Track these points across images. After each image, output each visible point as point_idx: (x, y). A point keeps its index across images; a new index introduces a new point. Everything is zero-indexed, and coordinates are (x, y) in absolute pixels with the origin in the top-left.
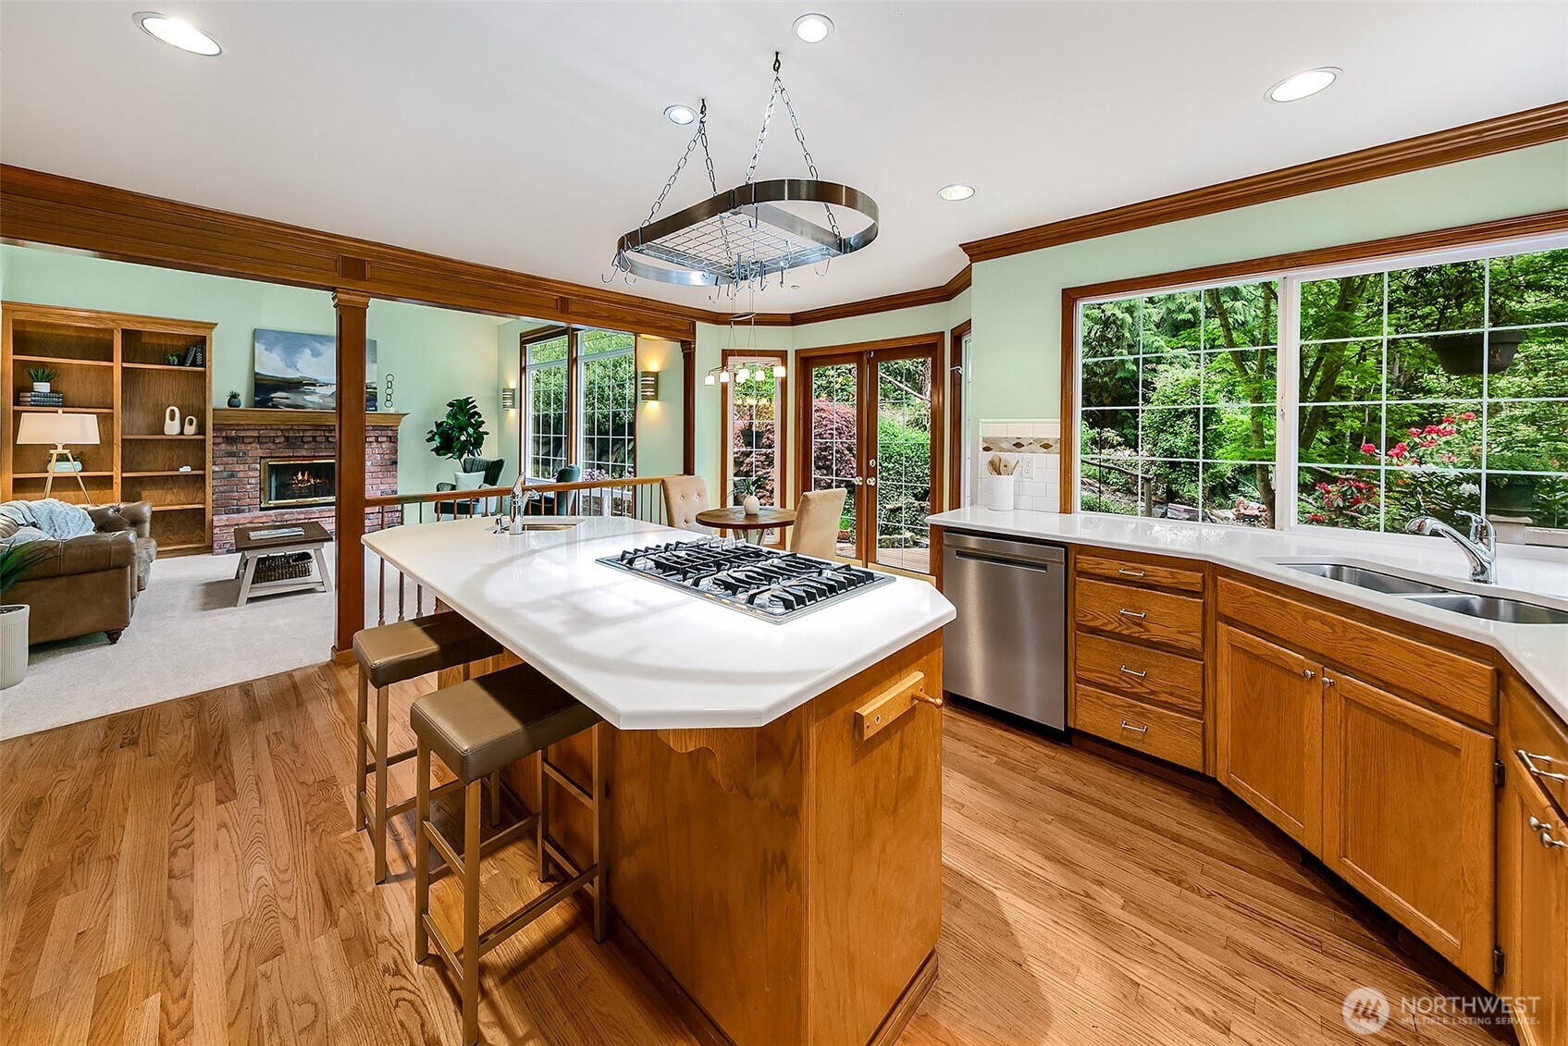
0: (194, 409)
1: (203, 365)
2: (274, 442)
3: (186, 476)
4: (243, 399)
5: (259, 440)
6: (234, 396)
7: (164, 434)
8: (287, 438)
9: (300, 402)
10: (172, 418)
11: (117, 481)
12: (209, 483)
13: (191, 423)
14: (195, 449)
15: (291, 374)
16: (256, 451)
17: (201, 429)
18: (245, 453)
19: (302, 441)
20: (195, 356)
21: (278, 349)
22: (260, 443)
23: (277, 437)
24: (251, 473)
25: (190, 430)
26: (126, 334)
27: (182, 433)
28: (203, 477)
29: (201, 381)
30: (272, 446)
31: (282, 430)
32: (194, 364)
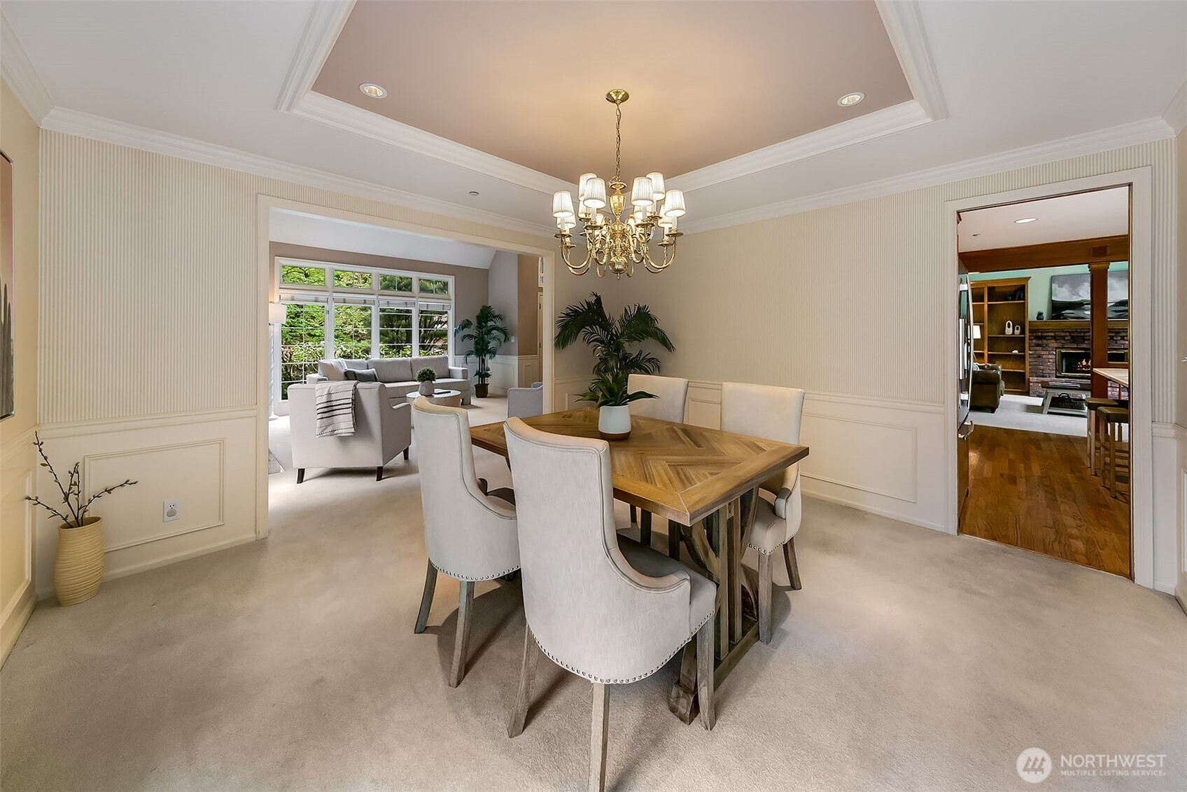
0: (1020, 321)
1: (1024, 299)
2: (1064, 339)
3: (1015, 355)
4: (1045, 316)
5: (1055, 338)
6: (1040, 314)
7: (1005, 334)
8: (1073, 337)
9: (1082, 316)
10: (1009, 327)
11: (986, 355)
12: (1028, 360)
13: (1018, 329)
14: (1019, 342)
15: (1075, 299)
16: (1053, 344)
17: (1023, 332)
18: (1046, 345)
19: (1083, 339)
20: (1020, 295)
21: (1066, 286)
22: (1055, 339)
23: (1066, 336)
24: (1050, 356)
25: (1017, 332)
26: (989, 288)
27: (1013, 333)
28: (1024, 356)
29: (1023, 308)
30: (1063, 341)
31: (1069, 332)
32: (1019, 299)
